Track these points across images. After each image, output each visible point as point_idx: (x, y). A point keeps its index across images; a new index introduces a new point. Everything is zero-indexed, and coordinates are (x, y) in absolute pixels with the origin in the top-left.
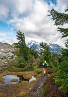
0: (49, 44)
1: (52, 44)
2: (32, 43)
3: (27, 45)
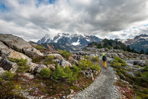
0: (84, 37)
1: (89, 35)
2: (60, 36)
3: (53, 40)
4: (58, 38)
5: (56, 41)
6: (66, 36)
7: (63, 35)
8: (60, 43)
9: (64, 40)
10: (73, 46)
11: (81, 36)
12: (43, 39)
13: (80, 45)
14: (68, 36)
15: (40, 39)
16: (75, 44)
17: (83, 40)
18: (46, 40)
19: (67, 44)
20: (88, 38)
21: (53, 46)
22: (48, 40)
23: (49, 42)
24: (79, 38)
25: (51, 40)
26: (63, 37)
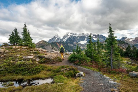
2: (68, 36)
4: (66, 37)
5: (65, 40)
6: (74, 35)
7: (71, 34)
8: (69, 41)
9: (72, 39)
10: (80, 44)
11: (88, 35)
12: (54, 38)
13: (88, 44)
14: (76, 36)
15: (50, 39)
16: (82, 42)
18: (56, 39)
19: (75, 43)
20: (94, 37)
22: (58, 39)
23: (58, 41)
24: (86, 37)
25: (61, 39)
26: (72, 36)
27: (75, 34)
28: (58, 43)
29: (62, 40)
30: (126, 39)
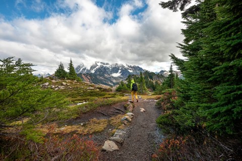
0: (126, 67)
1: (132, 66)
2: (98, 66)
3: (89, 69)
4: (95, 67)
5: (93, 72)
6: (105, 66)
7: (101, 64)
8: (98, 73)
9: (103, 70)
10: (113, 77)
11: (123, 66)
12: (78, 68)
13: (122, 76)
14: (108, 66)
16: (115, 75)
17: (124, 71)
18: (81, 70)
19: (106, 75)
20: (130, 68)
21: (89, 77)
22: (84, 69)
23: (84, 73)
24: (120, 68)
25: (87, 70)
26: (102, 67)
27: (107, 64)
28: (84, 74)
29: (89, 71)
30: (165, 72)
